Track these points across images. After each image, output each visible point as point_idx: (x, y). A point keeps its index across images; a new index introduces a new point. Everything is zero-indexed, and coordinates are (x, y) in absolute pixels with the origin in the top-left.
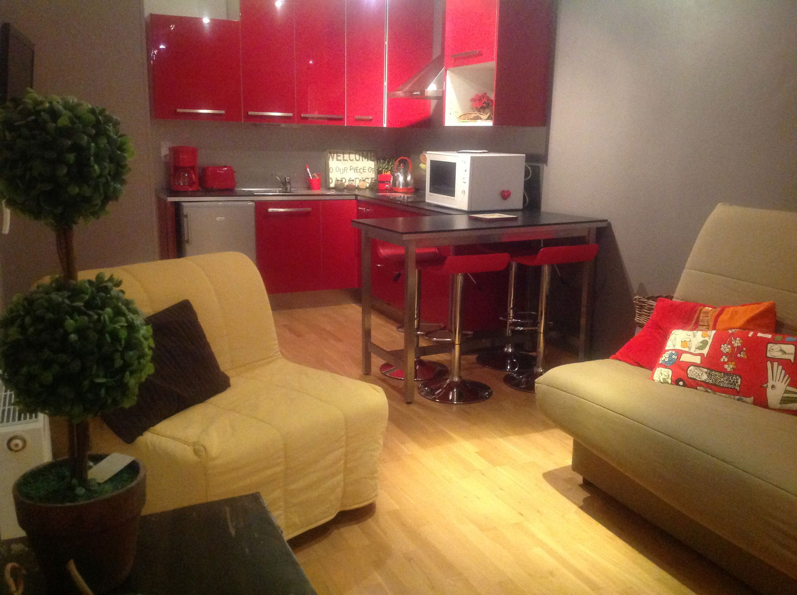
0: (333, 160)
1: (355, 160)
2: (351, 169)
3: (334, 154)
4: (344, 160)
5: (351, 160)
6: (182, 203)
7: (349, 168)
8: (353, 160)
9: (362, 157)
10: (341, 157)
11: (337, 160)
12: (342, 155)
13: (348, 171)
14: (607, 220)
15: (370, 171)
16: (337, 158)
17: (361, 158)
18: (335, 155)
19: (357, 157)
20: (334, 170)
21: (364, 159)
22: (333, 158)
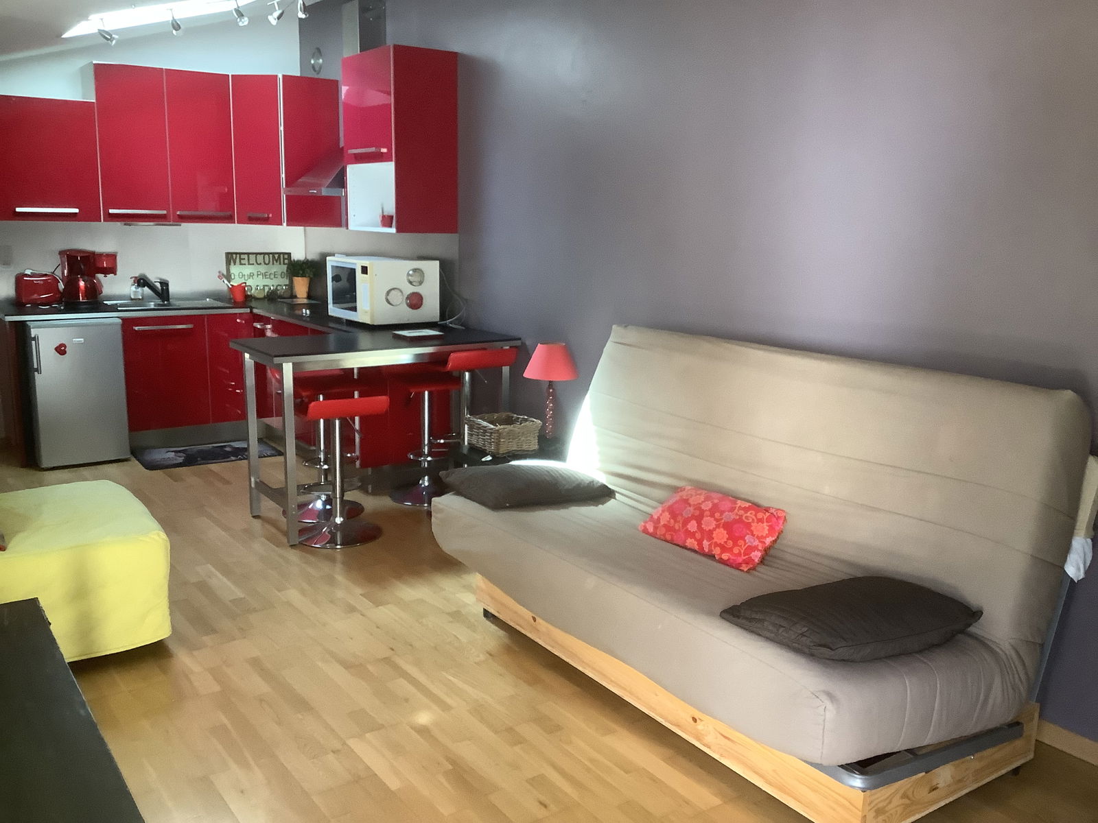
0: (235, 264)
1: (263, 263)
2: (258, 275)
4: (249, 264)
5: (258, 264)
6: (28, 323)
7: (256, 274)
8: (260, 264)
9: (273, 260)
10: (245, 261)
11: (241, 264)
12: (246, 258)
13: (255, 277)
14: (520, 339)
15: (282, 276)
16: (240, 261)
17: (271, 260)
19: (267, 259)
20: (237, 277)
21: (275, 262)
22: (235, 261)
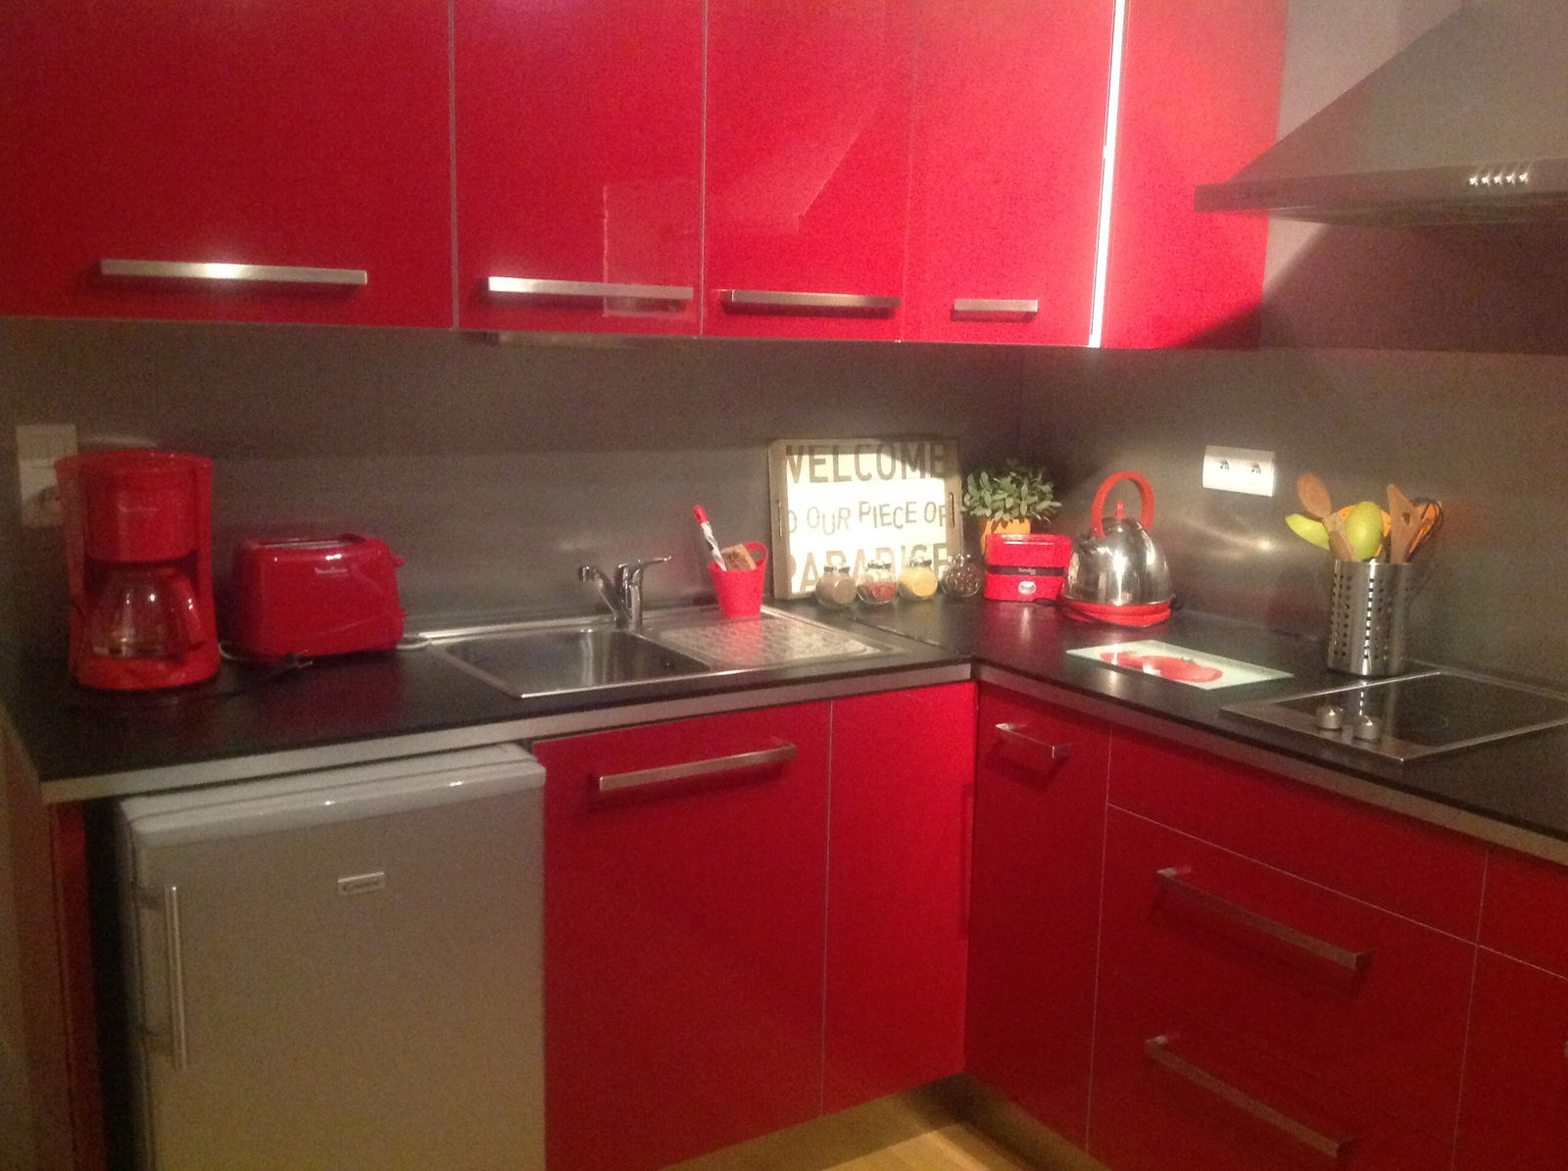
0: (798, 479)
2: (861, 514)
3: (801, 453)
4: (838, 478)
5: (862, 478)
7: (855, 512)
9: (903, 462)
10: (827, 464)
11: (813, 479)
12: (829, 458)
13: (853, 521)
15: (930, 517)
16: (812, 471)
17: (899, 464)
18: (806, 458)
19: (886, 460)
20: (805, 523)
21: (908, 468)
22: (796, 470)
